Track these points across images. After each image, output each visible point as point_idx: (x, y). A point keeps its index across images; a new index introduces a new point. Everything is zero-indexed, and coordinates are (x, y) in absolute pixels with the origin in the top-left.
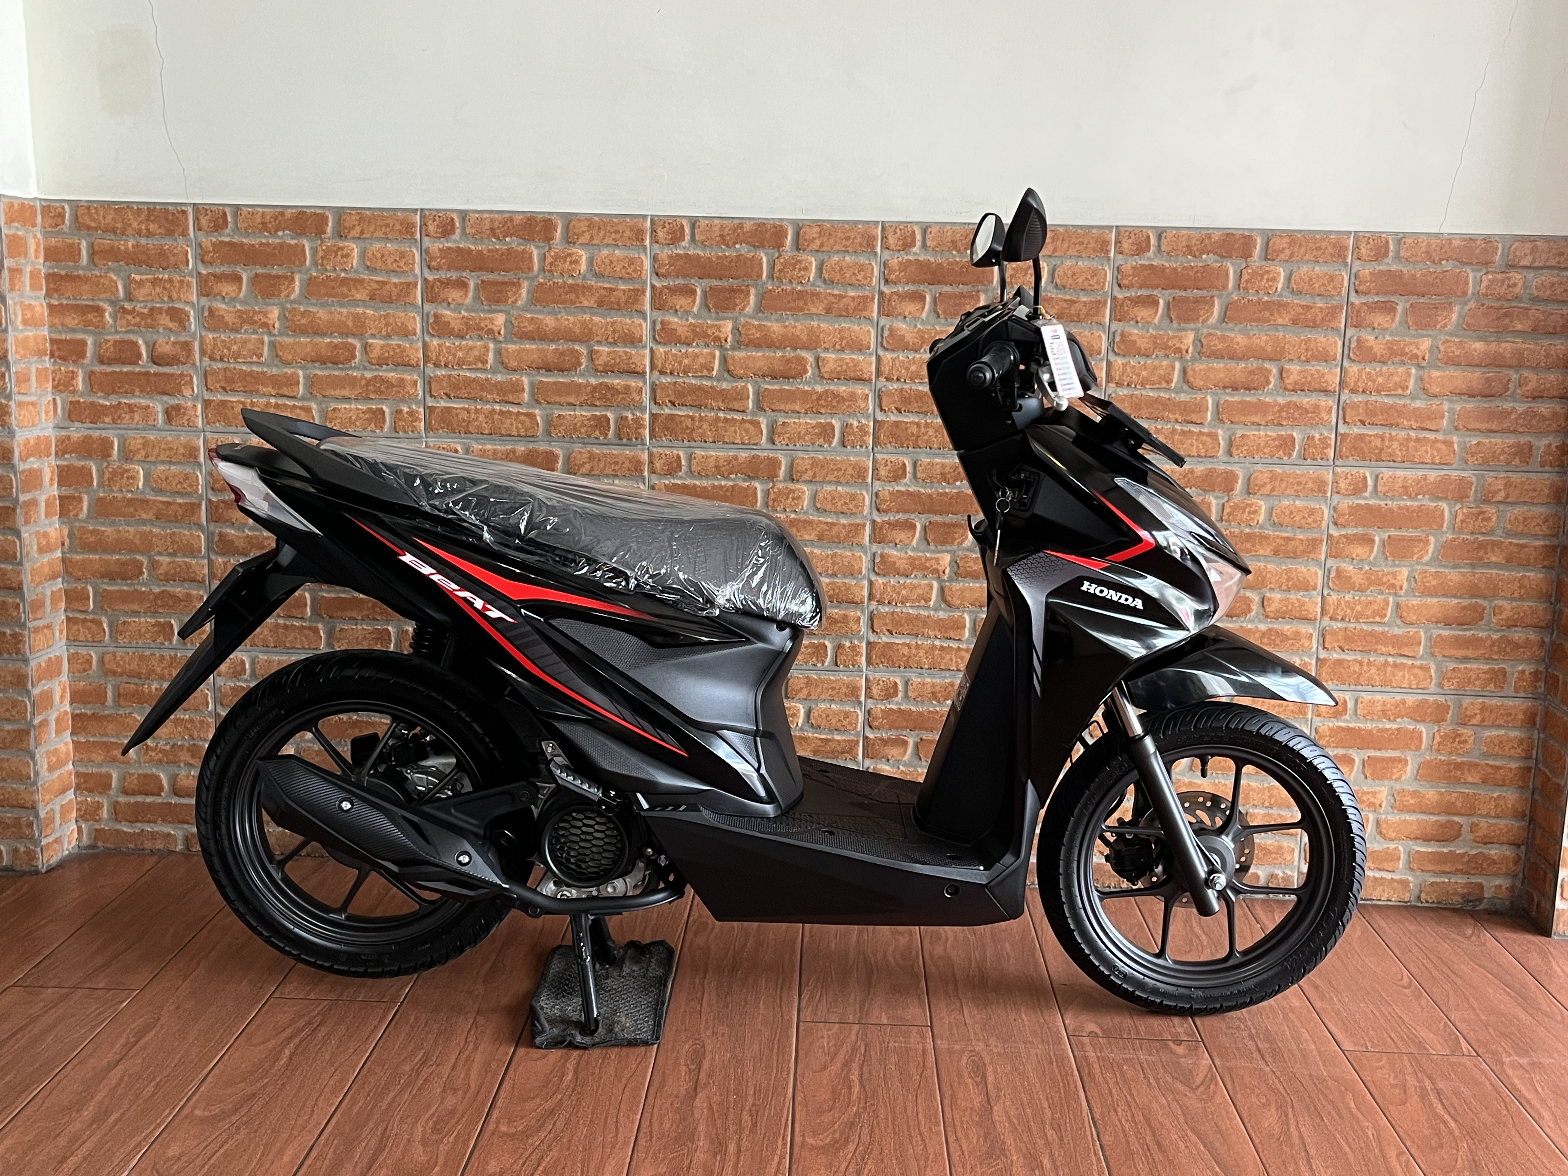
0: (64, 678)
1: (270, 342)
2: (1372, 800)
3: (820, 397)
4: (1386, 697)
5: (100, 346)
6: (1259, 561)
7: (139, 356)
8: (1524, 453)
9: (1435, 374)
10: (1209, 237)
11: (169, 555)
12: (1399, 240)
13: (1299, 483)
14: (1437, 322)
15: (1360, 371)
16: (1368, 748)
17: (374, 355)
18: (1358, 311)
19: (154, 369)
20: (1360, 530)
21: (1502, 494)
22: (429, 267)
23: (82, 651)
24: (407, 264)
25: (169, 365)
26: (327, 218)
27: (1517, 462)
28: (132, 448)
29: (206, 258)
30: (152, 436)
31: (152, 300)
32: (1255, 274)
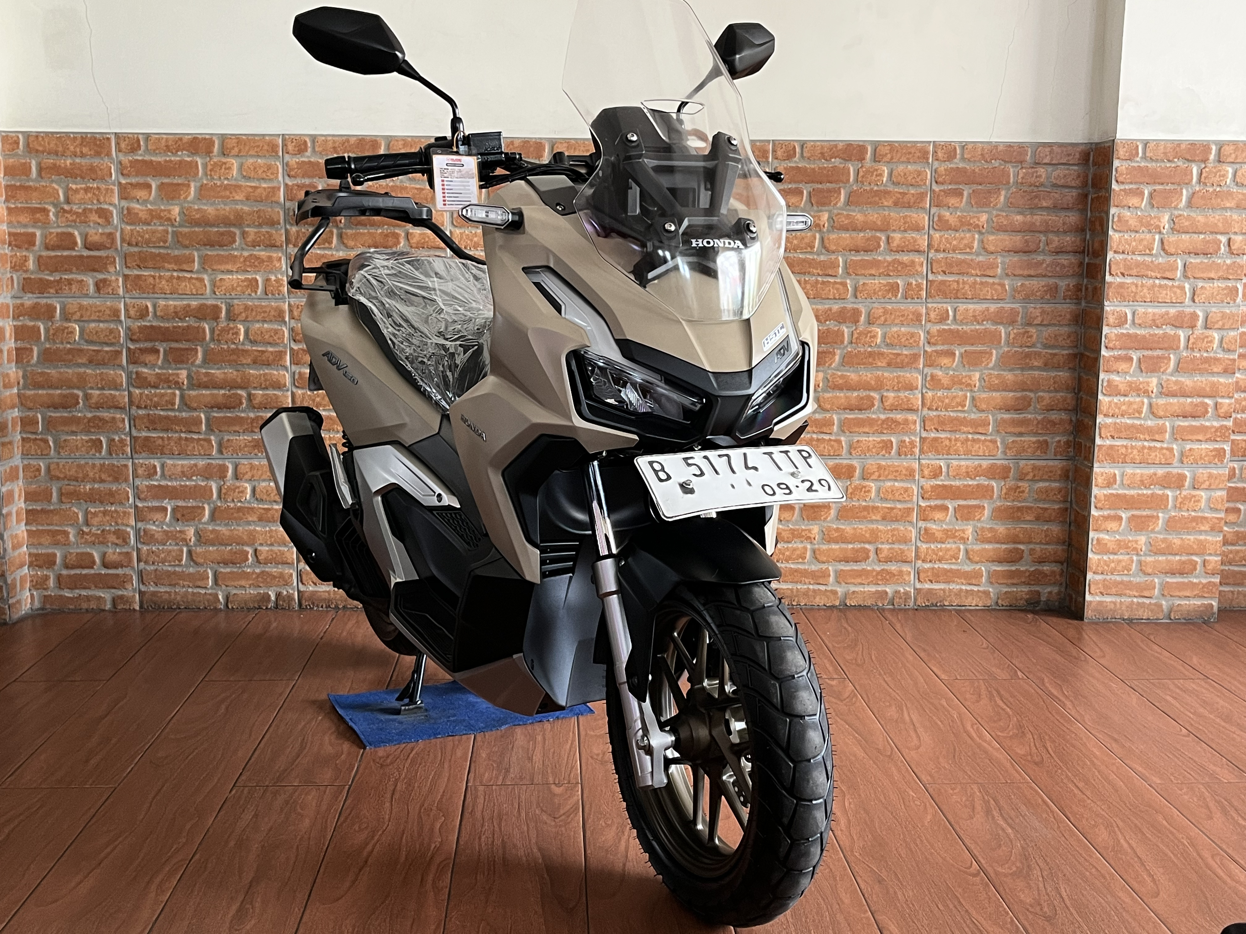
0: (21, 483)
1: (173, 231)
2: (962, 535)
4: (969, 463)
5: (46, 237)
6: (878, 370)
7: (76, 243)
8: (1053, 290)
9: (991, 238)
10: (836, 146)
11: (98, 389)
12: (963, 147)
13: (903, 316)
14: (991, 202)
15: (941, 237)
16: (958, 499)
17: (249, 239)
18: (938, 196)
19: (86, 253)
20: (945, 347)
21: (1040, 319)
22: (289, 176)
23: (33, 462)
24: (273, 174)
25: (98, 249)
26: (214, 142)
27: (1048, 297)
28: (71, 311)
29: (125, 172)
30: (85, 302)
31: (85, 203)
32: (868, 171)
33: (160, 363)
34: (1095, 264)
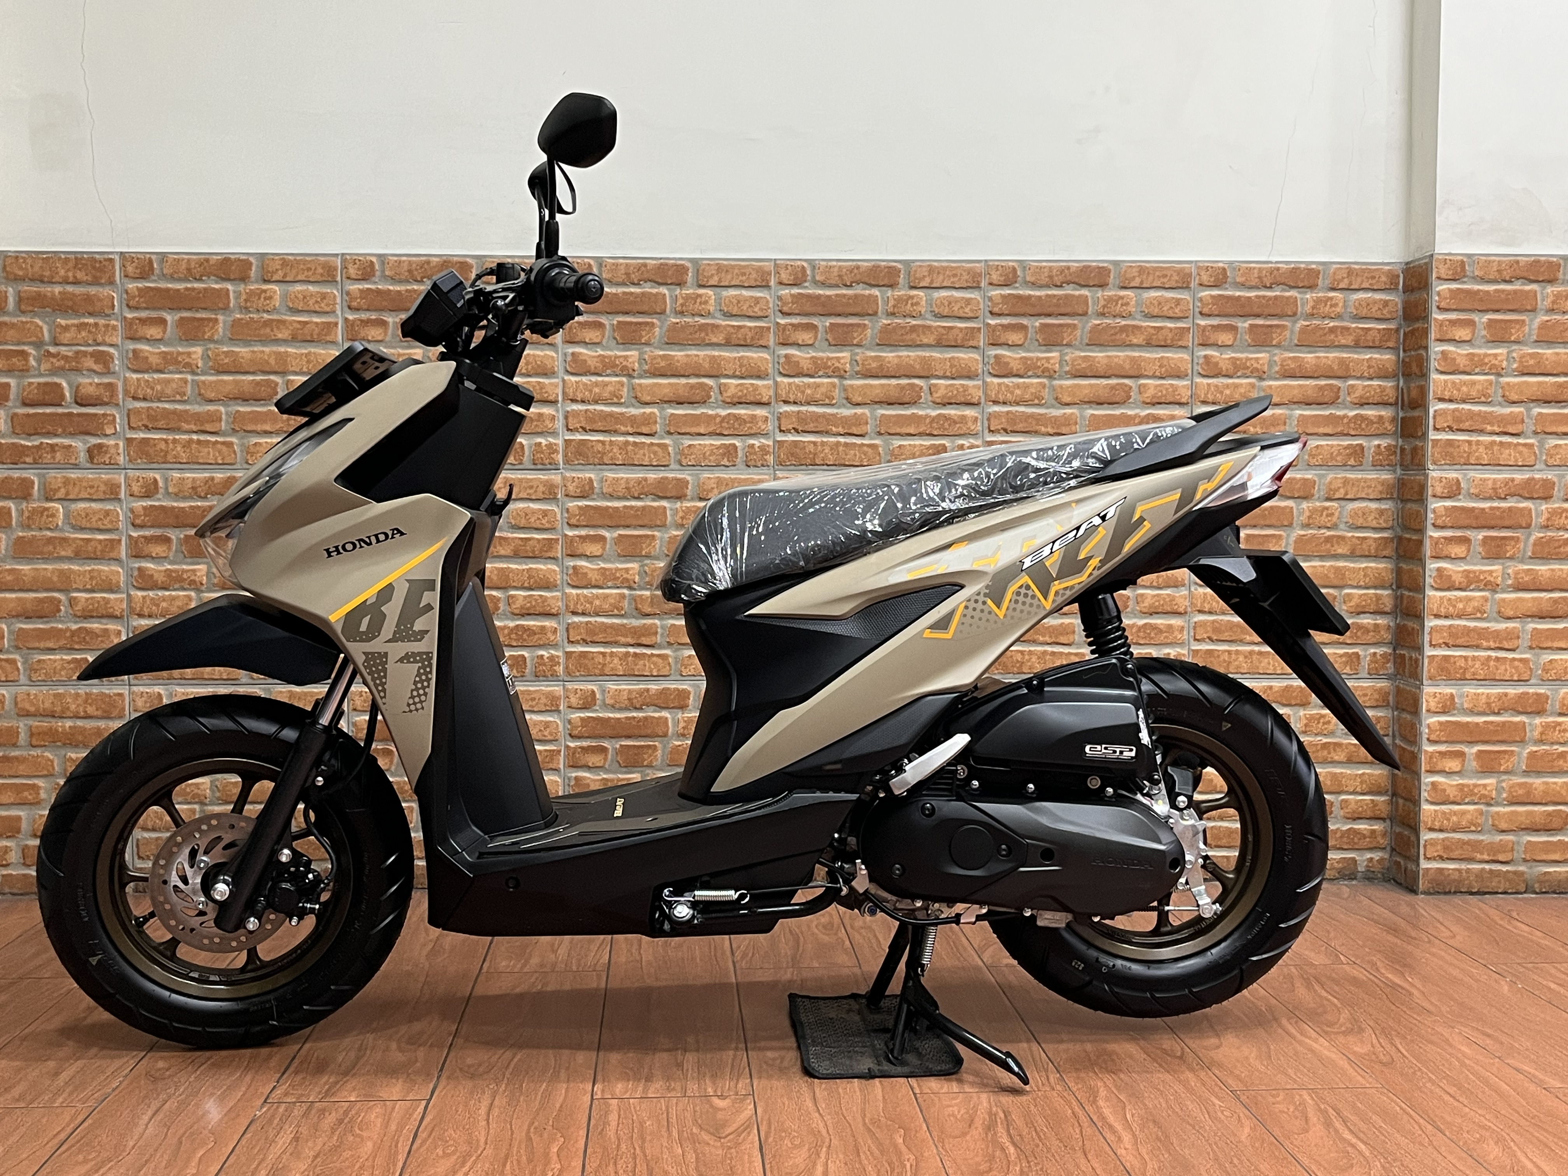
1: (193, 381)
3: (723, 419)
5: (24, 390)
7: (63, 397)
8: (1358, 454)
9: (1275, 385)
11: (87, 591)
12: (1234, 269)
14: (1273, 339)
15: (1209, 385)
18: (1203, 331)
19: (76, 410)
21: (1342, 491)
22: (350, 308)
24: (328, 305)
25: (95, 405)
26: (251, 264)
27: (1352, 462)
28: (53, 487)
29: (131, 303)
30: (73, 475)
31: (78, 345)
32: (1110, 300)
33: (171, 554)
34: (1413, 419)
